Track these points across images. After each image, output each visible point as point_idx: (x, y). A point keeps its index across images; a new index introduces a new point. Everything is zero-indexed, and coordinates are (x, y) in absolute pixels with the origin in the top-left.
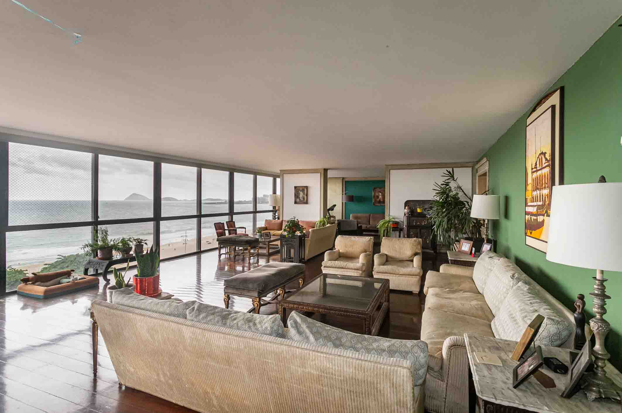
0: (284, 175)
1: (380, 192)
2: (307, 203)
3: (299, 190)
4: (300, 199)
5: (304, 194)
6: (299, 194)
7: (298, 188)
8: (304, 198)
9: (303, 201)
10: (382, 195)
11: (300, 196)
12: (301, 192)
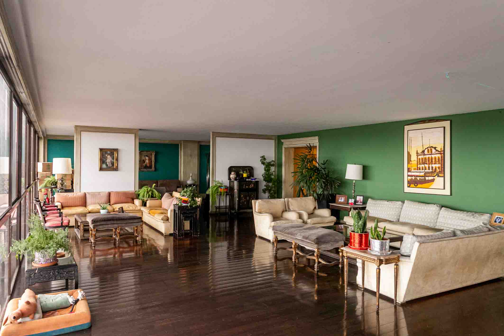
0: (82, 132)
1: (147, 156)
2: (116, 169)
3: (106, 153)
4: (107, 165)
5: (113, 159)
6: (106, 158)
7: (104, 151)
8: (113, 164)
9: (112, 167)
10: (148, 160)
11: (107, 161)
12: (109, 156)
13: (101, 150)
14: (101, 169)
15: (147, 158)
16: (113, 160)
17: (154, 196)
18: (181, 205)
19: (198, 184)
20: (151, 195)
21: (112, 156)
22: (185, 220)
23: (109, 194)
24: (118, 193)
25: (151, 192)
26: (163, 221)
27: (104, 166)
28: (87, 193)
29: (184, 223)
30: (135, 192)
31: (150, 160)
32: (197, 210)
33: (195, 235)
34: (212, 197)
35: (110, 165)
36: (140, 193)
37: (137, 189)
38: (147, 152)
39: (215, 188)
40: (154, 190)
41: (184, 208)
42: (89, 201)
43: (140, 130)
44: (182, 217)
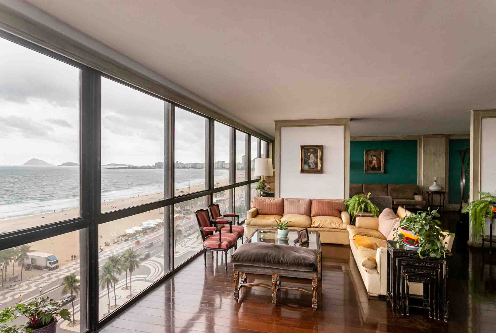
0: (282, 128)
1: (375, 156)
2: (321, 171)
3: (308, 151)
4: (310, 166)
5: (317, 158)
6: (309, 158)
7: (306, 148)
8: (316, 164)
9: (315, 168)
10: (376, 160)
11: (310, 161)
12: (312, 155)
13: (302, 147)
14: (303, 171)
15: (375, 158)
16: (316, 160)
17: (369, 210)
18: (401, 246)
19: (447, 190)
20: (364, 209)
21: (316, 155)
22: (411, 280)
23: (311, 202)
24: (320, 201)
25: (364, 204)
26: (367, 269)
27: (306, 167)
28: (286, 199)
29: (408, 286)
30: (344, 201)
31: (379, 160)
32: (442, 264)
33: (437, 317)
34: (475, 220)
35: (313, 166)
36: (349, 204)
37: (348, 197)
38: (375, 151)
39: (482, 205)
40: (369, 202)
41: (409, 255)
42: (286, 209)
43: (352, 119)
44: (403, 273)
